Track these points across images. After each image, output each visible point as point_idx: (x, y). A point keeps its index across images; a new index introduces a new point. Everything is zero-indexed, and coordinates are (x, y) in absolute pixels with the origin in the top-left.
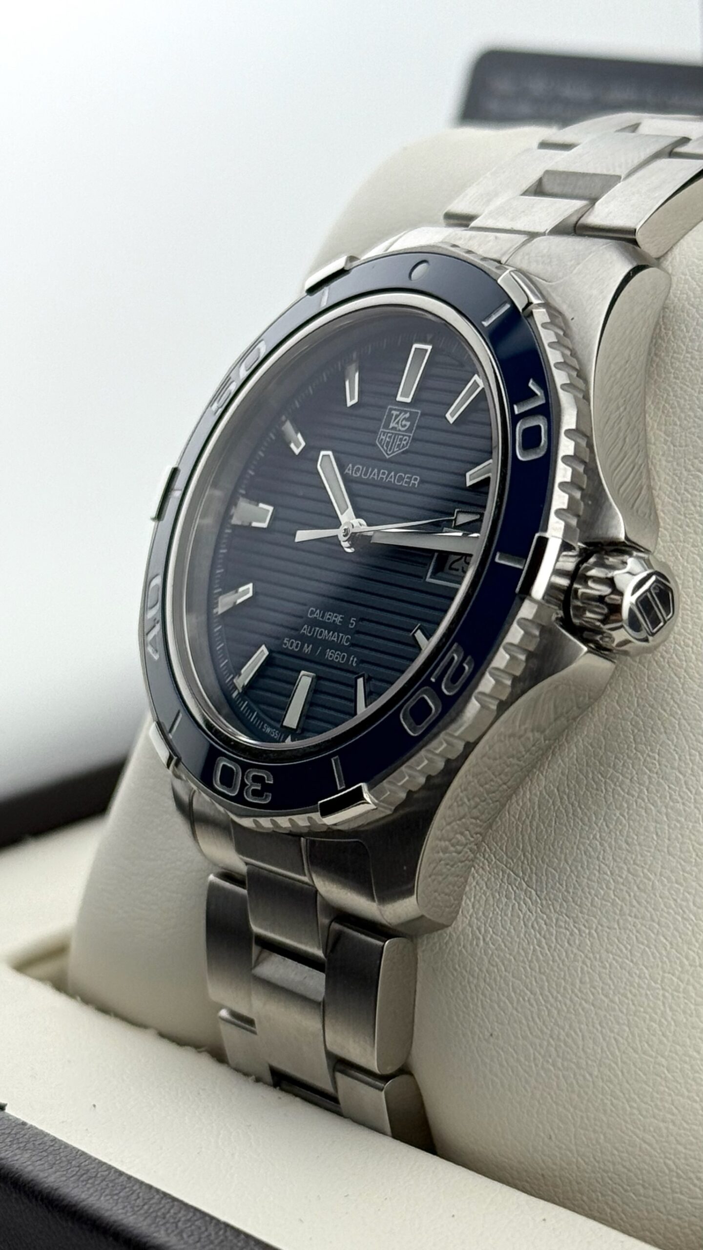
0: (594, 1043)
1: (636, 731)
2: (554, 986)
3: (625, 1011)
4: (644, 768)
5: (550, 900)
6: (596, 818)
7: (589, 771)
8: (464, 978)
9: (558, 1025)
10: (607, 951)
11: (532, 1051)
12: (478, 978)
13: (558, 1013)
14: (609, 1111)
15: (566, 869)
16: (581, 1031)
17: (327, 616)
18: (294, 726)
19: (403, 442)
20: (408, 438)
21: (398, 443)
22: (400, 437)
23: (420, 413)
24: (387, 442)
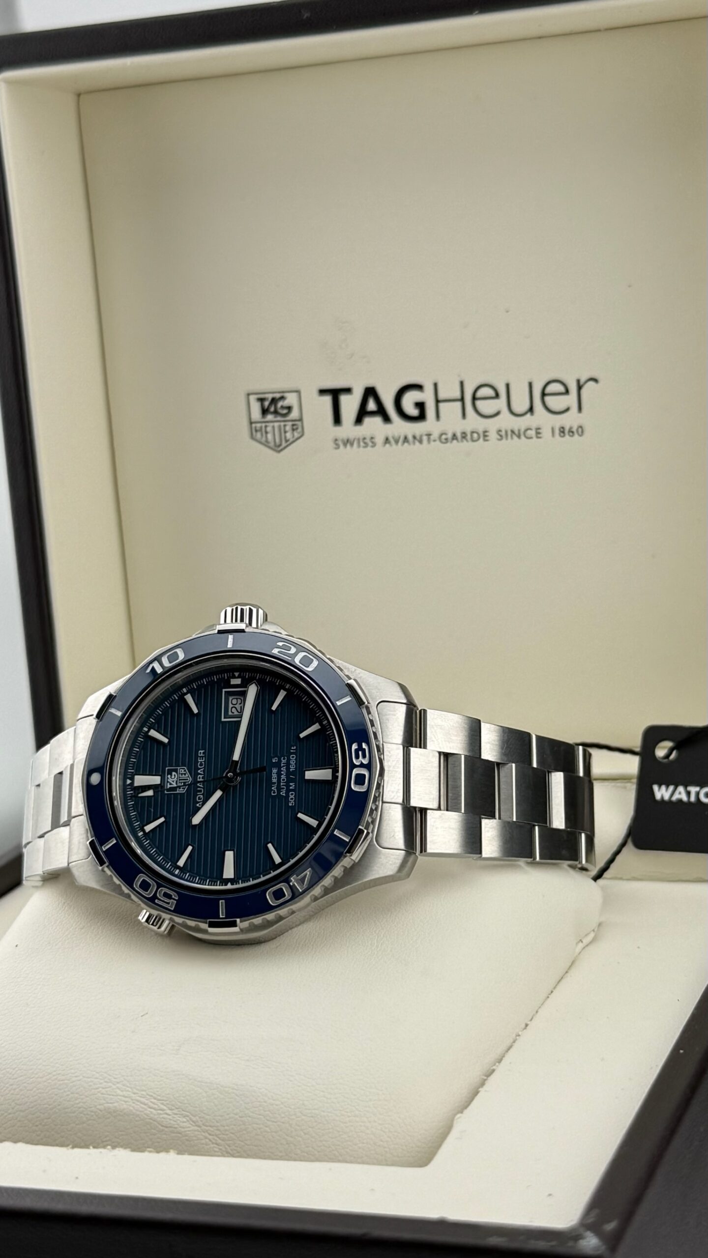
17: (274, 780)
18: (331, 770)
19: (183, 772)
20: (181, 770)
21: (184, 776)
22: (180, 776)
23: (166, 768)
24: (183, 784)
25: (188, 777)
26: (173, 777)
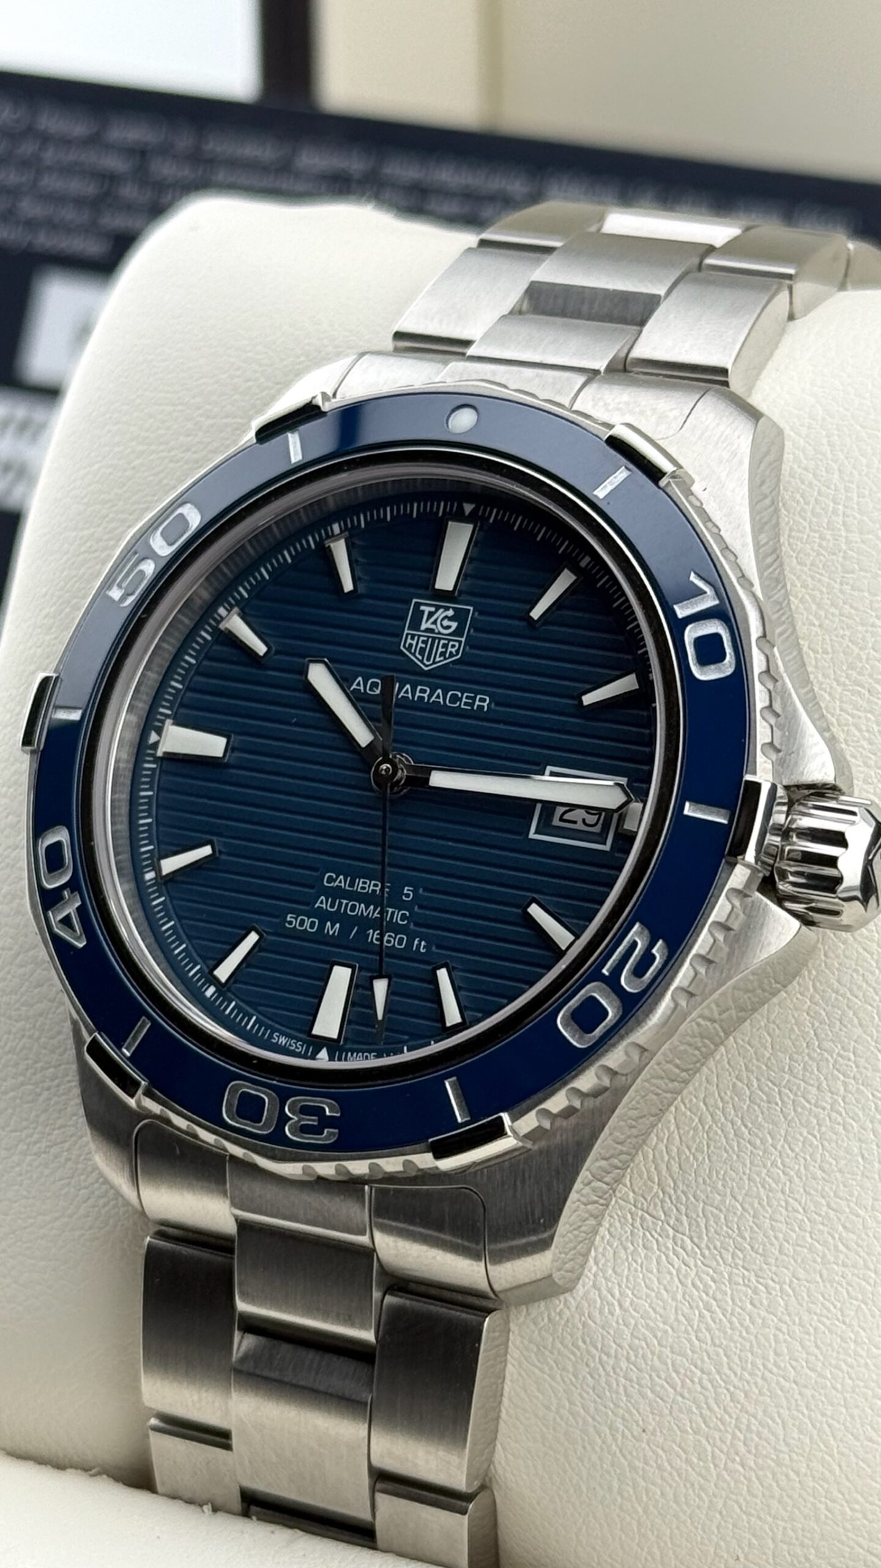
0: (800, 1431)
1: (817, 1024)
2: (737, 1360)
3: (839, 1386)
4: (836, 1072)
5: (715, 1248)
6: (772, 1139)
7: (752, 1077)
8: (593, 1357)
9: (747, 1412)
10: (809, 1311)
11: (709, 1448)
12: (616, 1357)
13: (746, 1396)
14: (823, 1517)
15: (734, 1207)
16: (780, 1417)
17: (360, 884)
18: (334, 1035)
19: (449, 649)
20: (457, 644)
21: (440, 650)
22: (442, 642)
23: (471, 608)
24: (421, 648)
25: (434, 663)
26: (446, 623)
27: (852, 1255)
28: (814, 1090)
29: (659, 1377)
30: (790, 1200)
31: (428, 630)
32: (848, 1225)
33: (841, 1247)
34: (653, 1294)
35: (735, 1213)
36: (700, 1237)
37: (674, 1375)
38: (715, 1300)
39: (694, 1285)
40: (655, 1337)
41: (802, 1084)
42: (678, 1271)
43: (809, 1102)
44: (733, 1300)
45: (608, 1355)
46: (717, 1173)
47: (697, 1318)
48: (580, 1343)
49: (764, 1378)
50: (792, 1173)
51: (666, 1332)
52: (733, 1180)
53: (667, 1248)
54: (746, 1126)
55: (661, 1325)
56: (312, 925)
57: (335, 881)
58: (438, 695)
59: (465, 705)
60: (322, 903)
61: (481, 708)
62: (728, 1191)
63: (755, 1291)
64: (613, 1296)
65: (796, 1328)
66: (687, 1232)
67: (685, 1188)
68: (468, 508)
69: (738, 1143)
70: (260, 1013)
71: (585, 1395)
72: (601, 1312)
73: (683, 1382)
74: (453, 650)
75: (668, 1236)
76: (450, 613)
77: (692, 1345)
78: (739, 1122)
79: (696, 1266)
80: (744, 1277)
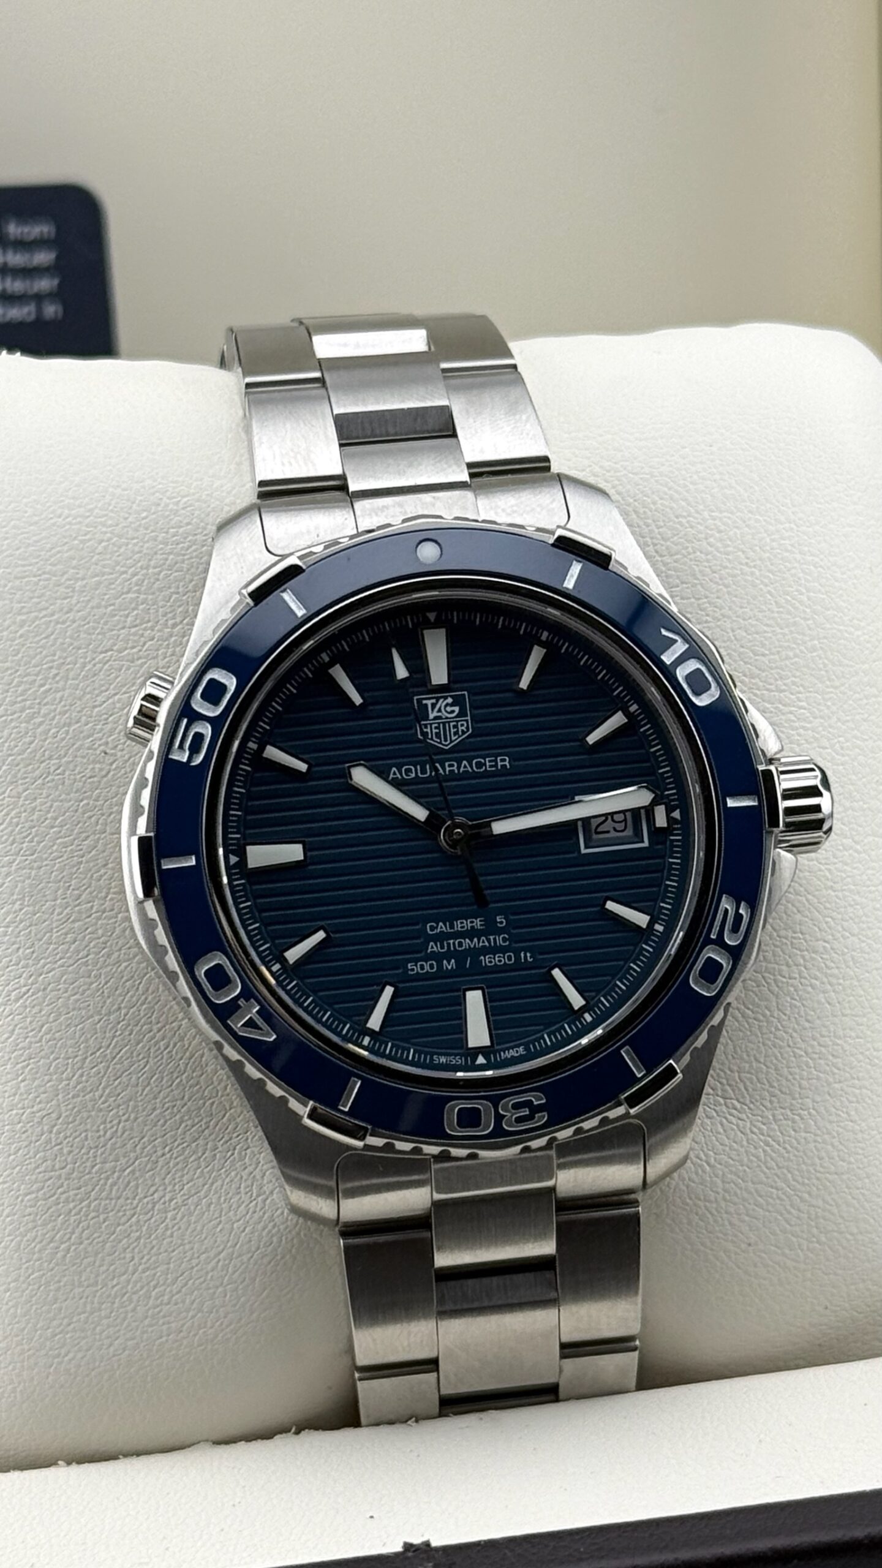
0: (848, 1206)
2: (797, 1174)
3: (861, 1166)
4: (794, 950)
5: (756, 1101)
6: (769, 1011)
8: (699, 1207)
10: (830, 1122)
11: (795, 1240)
12: (717, 1202)
13: (810, 1195)
17: (458, 925)
18: (487, 1042)
19: (460, 728)
20: (465, 723)
21: (452, 731)
22: (452, 724)
23: (466, 693)
24: (436, 733)
25: (451, 742)
26: (449, 709)
27: (842, 1073)
28: (784, 968)
29: (750, 1204)
30: (796, 1050)
31: (436, 718)
32: (835, 1053)
33: (836, 1071)
34: (727, 1149)
35: (762, 1072)
36: (744, 1097)
37: (759, 1199)
38: (769, 1136)
39: (752, 1132)
40: (739, 1177)
41: (776, 966)
42: (738, 1126)
43: (784, 977)
44: (782, 1133)
45: (710, 1201)
46: (741, 1048)
47: (762, 1155)
48: (688, 1201)
49: (818, 1179)
50: (790, 1031)
51: (745, 1171)
52: (753, 1049)
53: (724, 1112)
54: (748, 1009)
55: (740, 1168)
56: (432, 966)
57: (437, 928)
58: (465, 767)
59: (491, 766)
60: (433, 947)
61: (504, 766)
62: (752, 1058)
63: (794, 1121)
64: (701, 1160)
65: (826, 1137)
66: (733, 1096)
67: (721, 1067)
68: (432, 616)
69: (747, 1022)
70: (414, 1044)
71: (701, 1235)
72: (697, 1173)
73: (767, 1201)
74: (463, 728)
75: (720, 1105)
76: (450, 700)
77: (765, 1173)
78: (743, 1007)
79: (748, 1117)
80: (783, 1114)
